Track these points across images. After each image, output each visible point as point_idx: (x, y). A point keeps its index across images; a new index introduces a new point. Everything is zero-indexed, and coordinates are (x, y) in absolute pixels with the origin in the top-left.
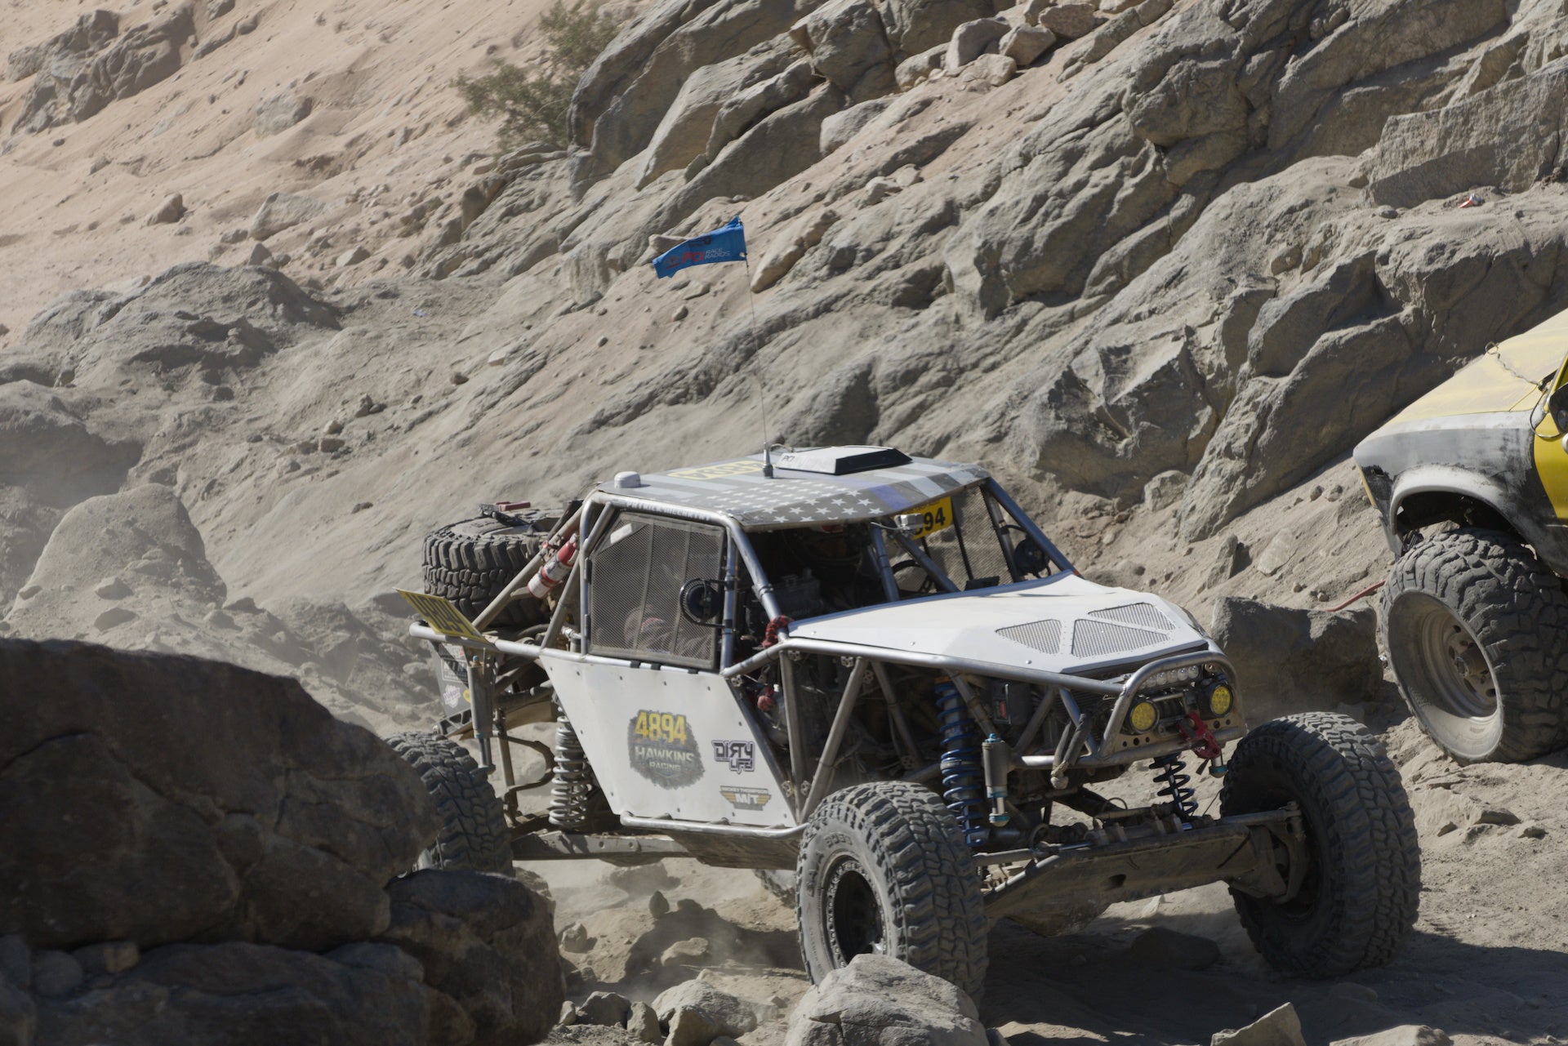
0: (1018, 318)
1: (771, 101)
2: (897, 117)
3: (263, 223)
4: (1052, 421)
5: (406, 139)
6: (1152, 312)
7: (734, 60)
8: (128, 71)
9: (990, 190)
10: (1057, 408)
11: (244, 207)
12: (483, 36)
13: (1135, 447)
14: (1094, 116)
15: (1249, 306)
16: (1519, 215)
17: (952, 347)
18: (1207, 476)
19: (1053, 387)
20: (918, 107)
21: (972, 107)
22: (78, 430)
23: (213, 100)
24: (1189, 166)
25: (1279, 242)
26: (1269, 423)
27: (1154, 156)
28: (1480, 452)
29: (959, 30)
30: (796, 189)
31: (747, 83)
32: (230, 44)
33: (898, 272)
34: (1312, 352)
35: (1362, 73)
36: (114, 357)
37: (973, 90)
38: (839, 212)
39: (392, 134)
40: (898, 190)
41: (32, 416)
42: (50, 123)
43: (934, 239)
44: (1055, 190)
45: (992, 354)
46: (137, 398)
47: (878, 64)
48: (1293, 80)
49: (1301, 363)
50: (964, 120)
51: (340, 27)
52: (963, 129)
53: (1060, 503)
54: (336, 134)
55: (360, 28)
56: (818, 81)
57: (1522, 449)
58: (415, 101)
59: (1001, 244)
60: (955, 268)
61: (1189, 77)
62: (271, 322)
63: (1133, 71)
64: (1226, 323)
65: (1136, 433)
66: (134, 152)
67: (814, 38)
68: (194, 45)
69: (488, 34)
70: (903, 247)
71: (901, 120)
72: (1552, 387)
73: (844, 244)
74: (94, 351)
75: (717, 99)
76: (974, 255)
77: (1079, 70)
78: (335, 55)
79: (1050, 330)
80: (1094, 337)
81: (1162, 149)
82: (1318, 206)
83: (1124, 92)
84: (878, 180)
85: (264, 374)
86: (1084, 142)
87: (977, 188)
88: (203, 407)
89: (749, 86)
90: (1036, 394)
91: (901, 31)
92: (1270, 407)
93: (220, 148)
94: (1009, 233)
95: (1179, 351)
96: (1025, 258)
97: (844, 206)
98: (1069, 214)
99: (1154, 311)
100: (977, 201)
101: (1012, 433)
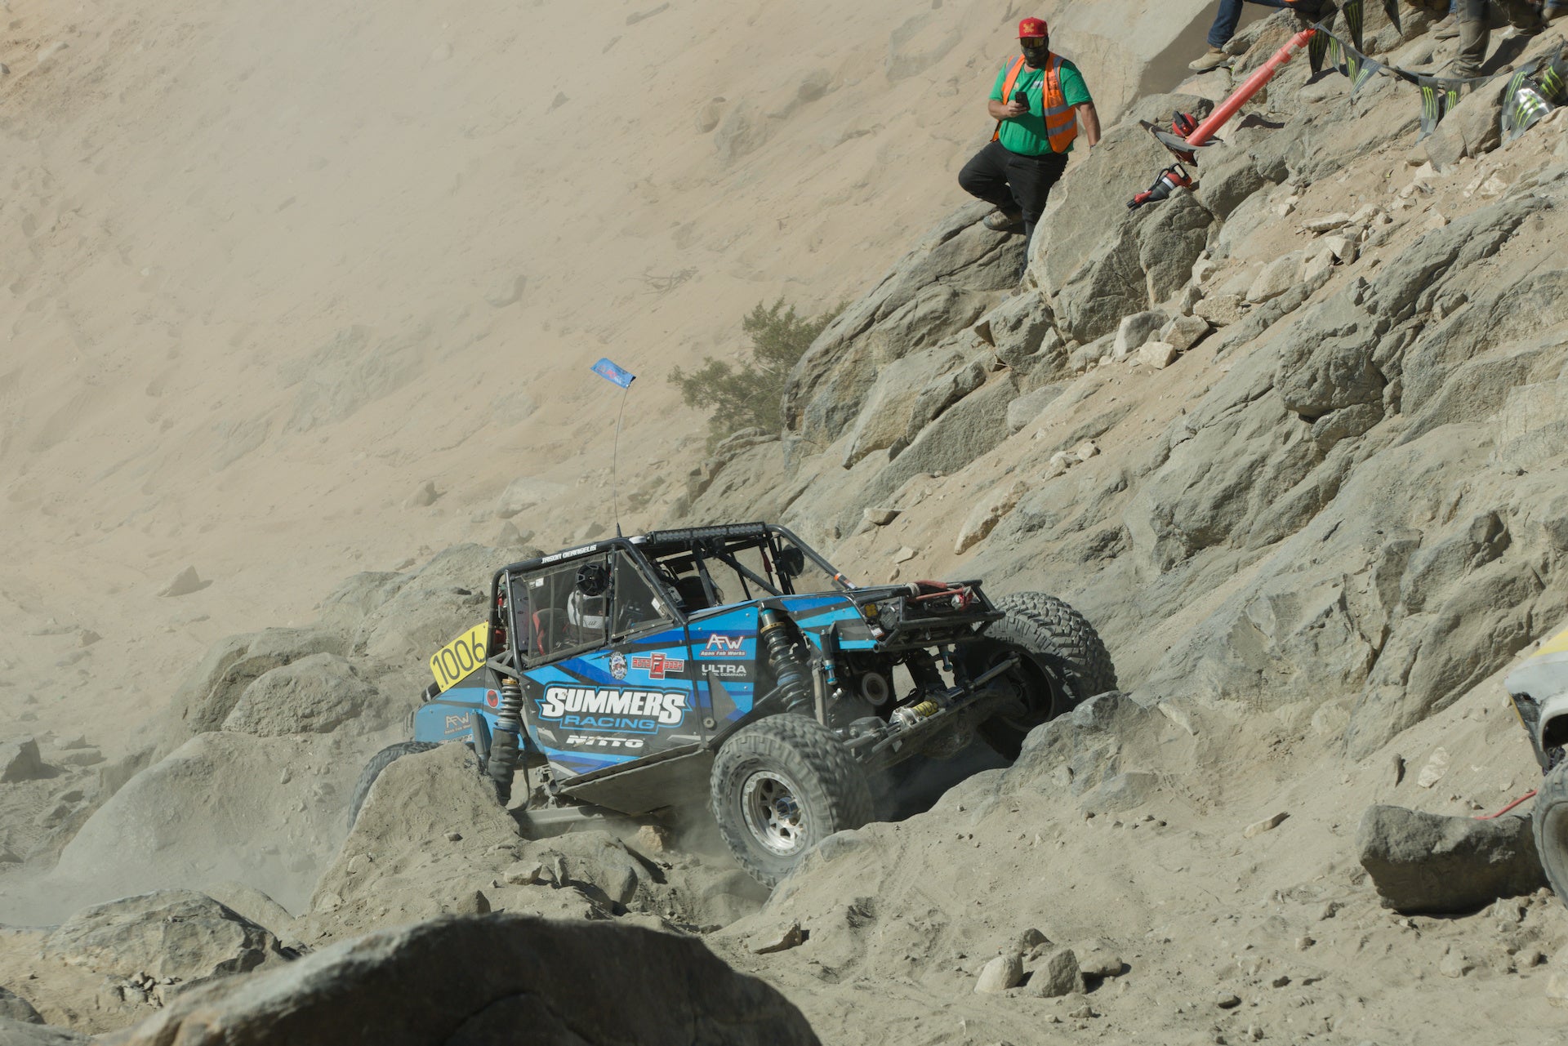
0: (1190, 571)
1: (959, 389)
2: (1074, 399)
3: (507, 504)
4: (1231, 660)
7: (926, 352)
8: (381, 375)
9: (1160, 459)
10: (1235, 648)
11: (488, 491)
12: (687, 335)
13: (1304, 681)
14: (1248, 395)
15: (1398, 556)
17: (1134, 596)
18: (1369, 704)
19: (1231, 631)
20: (1091, 391)
21: (1139, 388)
23: (455, 398)
24: (1335, 433)
25: (1421, 498)
26: (1420, 656)
27: (1303, 426)
29: (1126, 321)
30: (988, 464)
31: (939, 372)
32: (470, 348)
33: (1083, 534)
34: (1456, 593)
36: (400, 629)
37: (1139, 373)
38: (1030, 482)
39: (613, 423)
40: (1079, 462)
41: (332, 683)
42: (315, 422)
43: (1113, 504)
44: (1218, 458)
45: (1169, 602)
47: (1051, 352)
49: (1447, 603)
50: (1132, 399)
51: (563, 332)
52: (1130, 409)
54: (565, 424)
55: (581, 332)
56: (998, 368)
59: (1173, 506)
60: (1131, 530)
61: (1330, 356)
63: (1282, 353)
64: (1379, 571)
65: (1304, 668)
66: (389, 446)
67: (994, 333)
69: (691, 333)
70: (1086, 510)
71: (1078, 401)
73: (1035, 511)
74: (382, 625)
75: (910, 389)
76: (1149, 516)
77: (1230, 353)
78: (560, 356)
79: (1219, 580)
80: (1264, 586)
81: (1309, 419)
82: (1453, 466)
83: (1276, 370)
84: (1061, 454)
86: (1241, 415)
87: (1150, 459)
89: (941, 374)
90: (1216, 637)
91: (1070, 323)
92: (1422, 641)
93: (466, 439)
94: (1179, 496)
95: (1338, 596)
96: (1194, 518)
97: (1034, 477)
98: (1230, 479)
99: (1314, 561)
100: (1150, 470)
101: (1197, 672)
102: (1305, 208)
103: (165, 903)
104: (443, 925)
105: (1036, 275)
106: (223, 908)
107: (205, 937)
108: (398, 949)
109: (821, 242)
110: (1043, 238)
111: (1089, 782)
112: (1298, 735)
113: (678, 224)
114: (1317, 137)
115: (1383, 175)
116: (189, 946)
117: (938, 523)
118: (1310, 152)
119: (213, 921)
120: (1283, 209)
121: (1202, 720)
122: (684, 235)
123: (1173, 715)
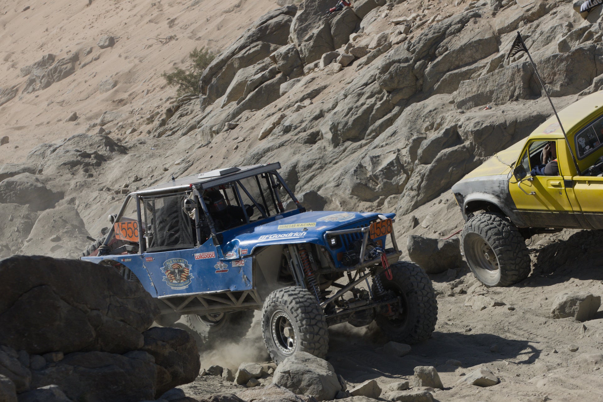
0: (344, 147)
1: (264, 79)
2: (304, 83)
3: (102, 121)
4: (355, 180)
5: (147, 93)
6: (387, 144)
7: (252, 66)
8: (59, 73)
9: (334, 106)
10: (357, 176)
11: (96, 116)
12: (172, 60)
13: (382, 188)
14: (367, 82)
15: (417, 142)
16: (503, 112)
17: (323, 156)
18: (405, 197)
19: (355, 169)
20: (311, 80)
21: (328, 80)
22: (44, 188)
23: (86, 82)
24: (398, 97)
25: (427, 121)
26: (424, 180)
27: (386, 94)
28: (492, 188)
29: (324, 55)
30: (272, 107)
31: (256, 73)
32: (91, 64)
33: (305, 133)
34: (437, 157)
35: (452, 67)
36: (55, 164)
37: (328, 74)
38: (286, 114)
39: (143, 92)
40: (305, 107)
41: (29, 184)
42: (34, 90)
43: (317, 122)
44: (355, 106)
45: (336, 159)
46: (63, 178)
47: (298, 66)
48: (430, 70)
49: (434, 160)
50: (325, 84)
51: (126, 58)
52: (325, 87)
53: (358, 206)
54: (125, 92)
55: (133, 58)
56: (278, 72)
57: (505, 187)
58: (151, 81)
59: (338, 124)
60: (323, 132)
61: (397, 69)
62: (105, 152)
63: (379, 67)
64: (410, 148)
65: (382, 183)
66: (61, 99)
67: (277, 59)
68: (80, 64)
69: (173, 59)
70: (307, 125)
71: (306, 84)
72: (514, 167)
73: (288, 124)
74: (49, 163)
75: (246, 79)
76: (330, 127)
77: (362, 68)
78: (125, 67)
79: (354, 151)
80: (368, 153)
81: (389, 92)
82: (439, 110)
83: (377, 74)
84: (299, 104)
85: (103, 169)
86: (364, 90)
87: (330, 106)
88: (84, 180)
89: (257, 74)
90: (350, 171)
91: (305, 56)
92: (425, 174)
93: (88, 97)
94: (340, 120)
95: (395, 157)
96: (346, 128)
97: (288, 112)
98: (360, 114)
100: (330, 110)
101: (342, 184)
102: (392, 14)
105: (293, 38)
109: (222, 26)
110: (295, 24)
113: (169, 19)
115: (421, 3)
117: (253, 128)
120: (383, 15)
121: (344, 202)
122: (172, 23)
123: (333, 200)
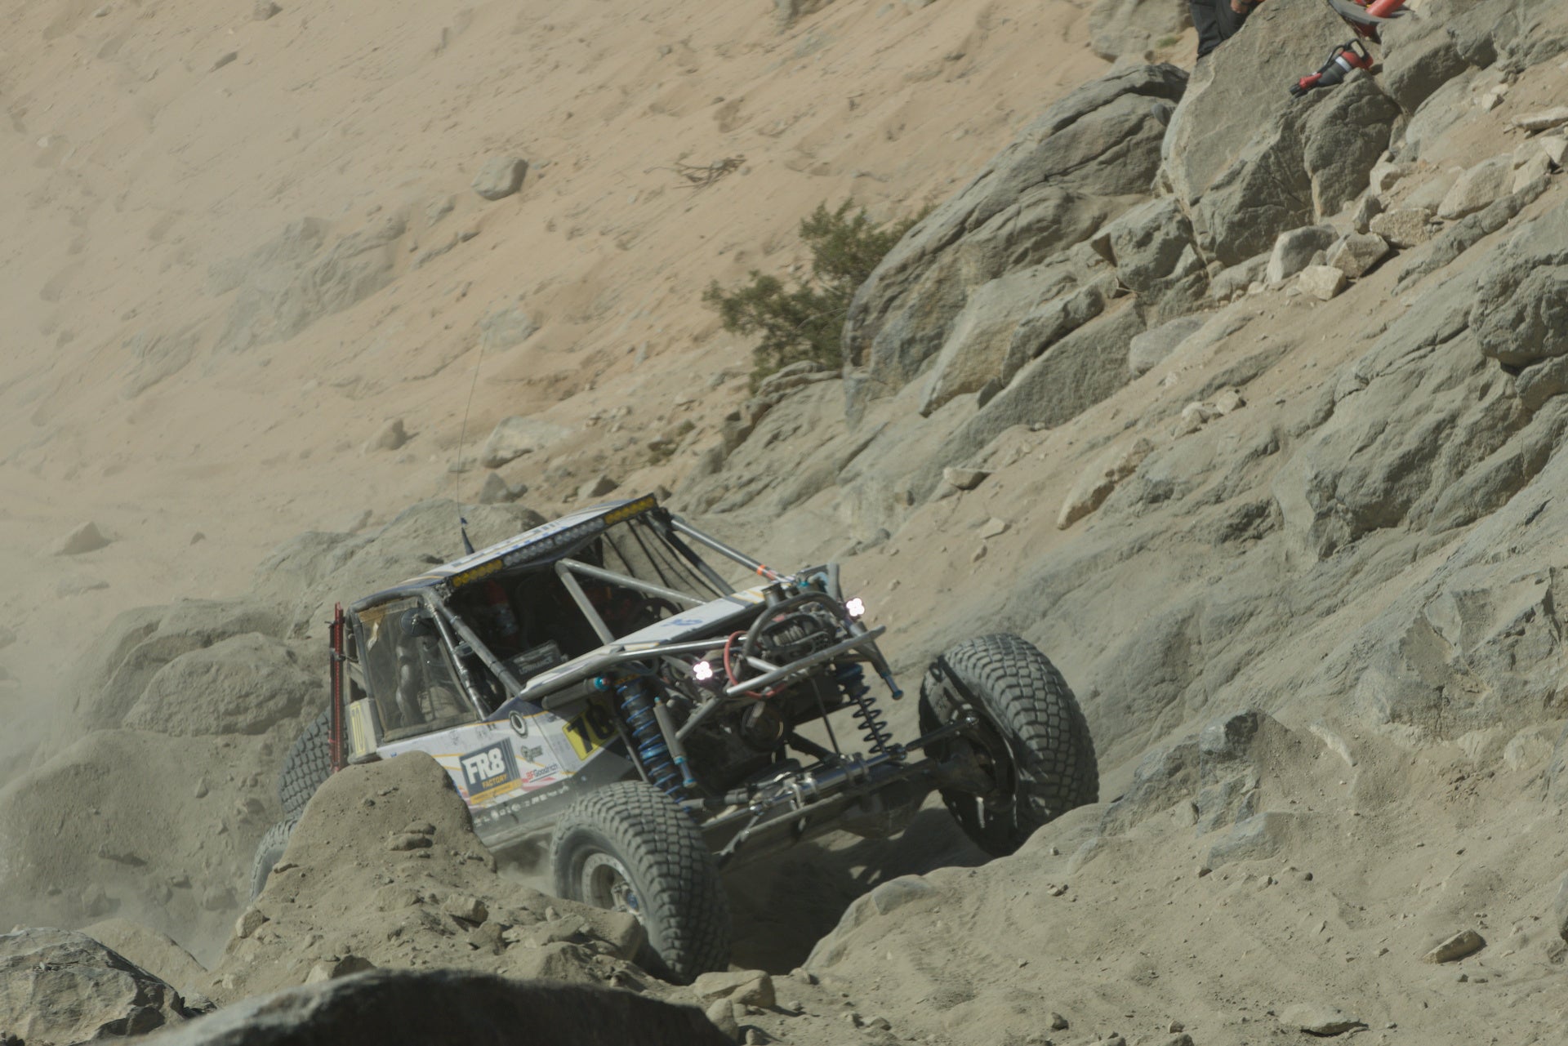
0: (1356, 558)
1: (1072, 318)
2: (1215, 335)
3: (495, 449)
4: (1404, 673)
5: (647, 357)
6: (1511, 552)
7: (1029, 272)
8: (339, 282)
9: (1321, 415)
10: (1409, 658)
11: (472, 432)
12: (730, 241)
13: (1496, 702)
14: (1435, 337)
17: (1283, 588)
19: (1405, 635)
20: (1237, 325)
21: (1298, 324)
23: (433, 314)
24: (1545, 387)
27: (1504, 377)
29: (1283, 239)
30: (1103, 415)
31: (1045, 298)
32: (453, 251)
33: (1219, 509)
37: (1298, 304)
38: (1155, 439)
39: (632, 350)
40: (1220, 415)
41: (264, 671)
42: (254, 340)
43: (1261, 470)
44: (1395, 416)
45: (1327, 597)
50: (1288, 338)
52: (1285, 349)
54: (571, 350)
55: (595, 234)
56: (1120, 295)
58: (657, 313)
59: (1337, 476)
60: (1283, 505)
61: (1543, 289)
63: (1481, 283)
65: (1496, 685)
66: (347, 372)
67: (1116, 250)
68: (412, 252)
69: (735, 239)
70: (1226, 478)
71: (1219, 340)
73: (1161, 477)
75: (1007, 316)
76: (1306, 487)
77: (1414, 283)
78: (567, 263)
79: (1392, 570)
80: (1448, 580)
81: (1511, 369)
83: (1472, 306)
84: (1195, 405)
86: (1426, 362)
87: (1308, 414)
89: (1047, 300)
90: (1385, 643)
91: (1213, 240)
93: (444, 367)
94: (1344, 463)
95: (1542, 596)
96: (1363, 491)
97: (1159, 434)
98: (1410, 442)
99: (1514, 550)
100: (1308, 428)
101: (1359, 686)
102: (1516, 100)
103: (36, 945)
104: (375, 982)
105: (1171, 177)
106: (110, 953)
107: (86, 990)
108: (318, 1012)
109: (902, 127)
110: (1181, 131)
111: (1218, 822)
112: (1486, 771)
113: (721, 100)
114: (1534, 10)
116: (65, 1001)
117: (1038, 489)
118: (1525, 28)
119: (98, 970)
120: (1488, 100)
121: (1365, 747)
122: (729, 114)
123: (1329, 740)
